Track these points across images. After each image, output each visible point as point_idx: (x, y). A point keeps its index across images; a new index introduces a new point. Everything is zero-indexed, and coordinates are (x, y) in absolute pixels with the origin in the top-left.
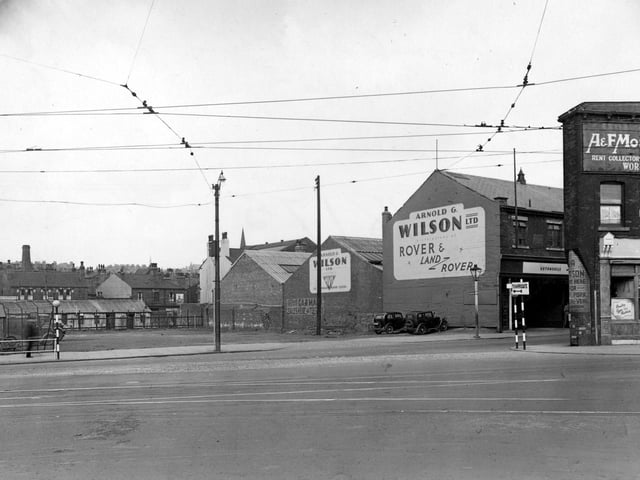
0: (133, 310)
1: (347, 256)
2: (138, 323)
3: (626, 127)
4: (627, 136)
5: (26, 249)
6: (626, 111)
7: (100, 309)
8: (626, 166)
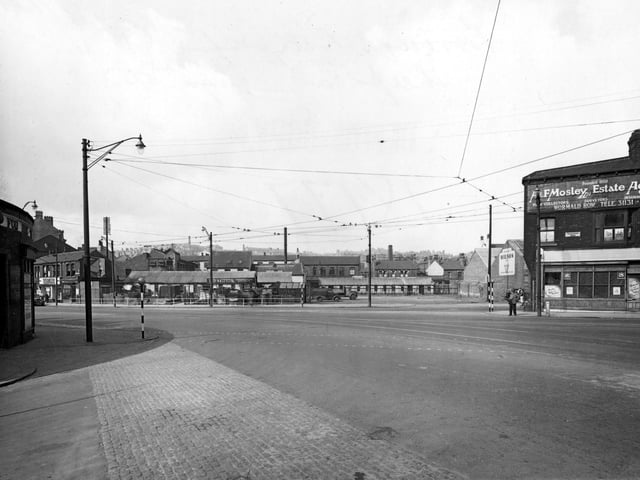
0: (423, 283)
1: (513, 252)
2: (426, 291)
3: (557, 185)
4: (557, 190)
5: (391, 247)
6: (557, 175)
7: (405, 283)
8: (556, 208)
